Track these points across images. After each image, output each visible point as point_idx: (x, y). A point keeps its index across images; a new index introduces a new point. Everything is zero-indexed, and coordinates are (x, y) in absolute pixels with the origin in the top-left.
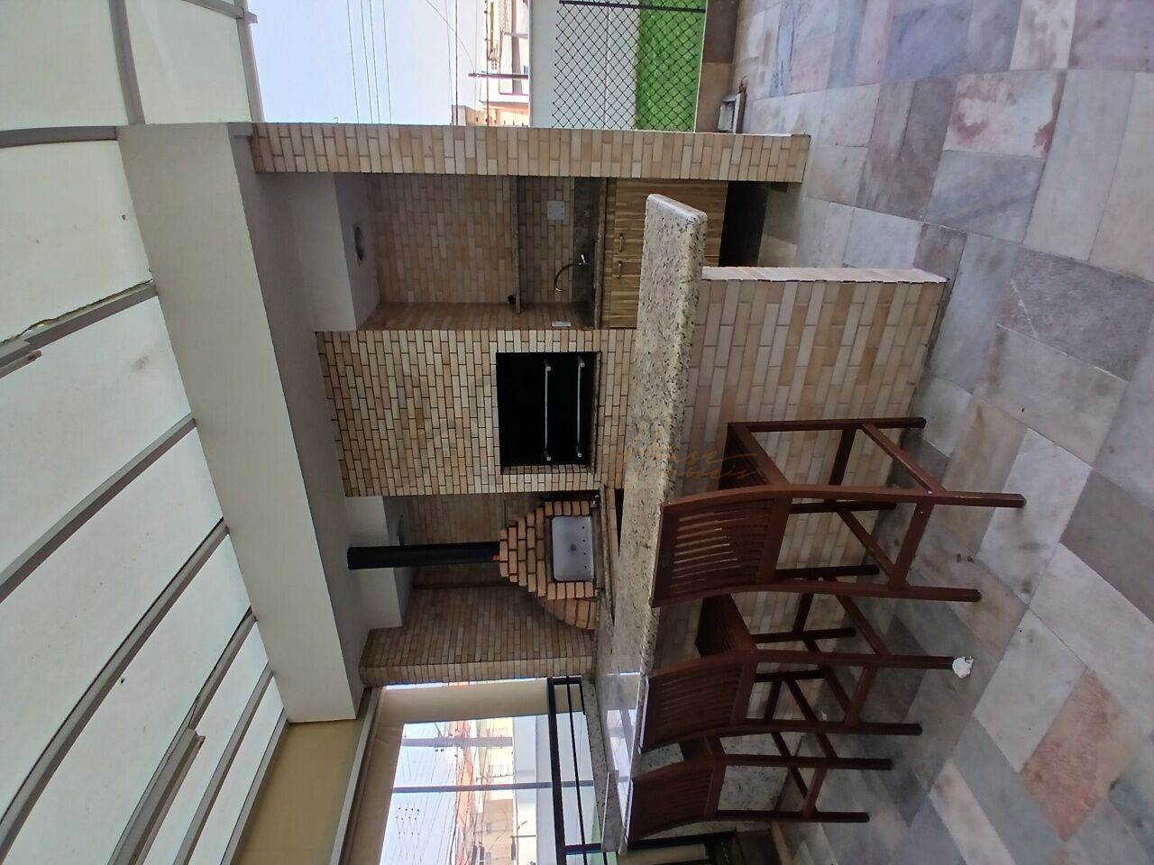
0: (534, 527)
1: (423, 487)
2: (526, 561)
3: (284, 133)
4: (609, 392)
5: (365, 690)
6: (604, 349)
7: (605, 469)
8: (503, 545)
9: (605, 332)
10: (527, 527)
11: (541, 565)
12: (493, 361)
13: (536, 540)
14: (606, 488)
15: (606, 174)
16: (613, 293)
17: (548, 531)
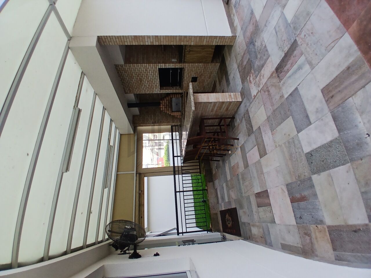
0: (168, 100)
1: (143, 92)
2: (166, 108)
3: (106, 38)
4: (186, 75)
5: (134, 128)
6: (185, 67)
7: (185, 89)
8: (161, 104)
9: (185, 64)
10: (166, 100)
11: (170, 108)
12: (158, 69)
13: (169, 103)
14: (184, 92)
15: (185, 44)
16: (187, 56)
17: (171, 101)
